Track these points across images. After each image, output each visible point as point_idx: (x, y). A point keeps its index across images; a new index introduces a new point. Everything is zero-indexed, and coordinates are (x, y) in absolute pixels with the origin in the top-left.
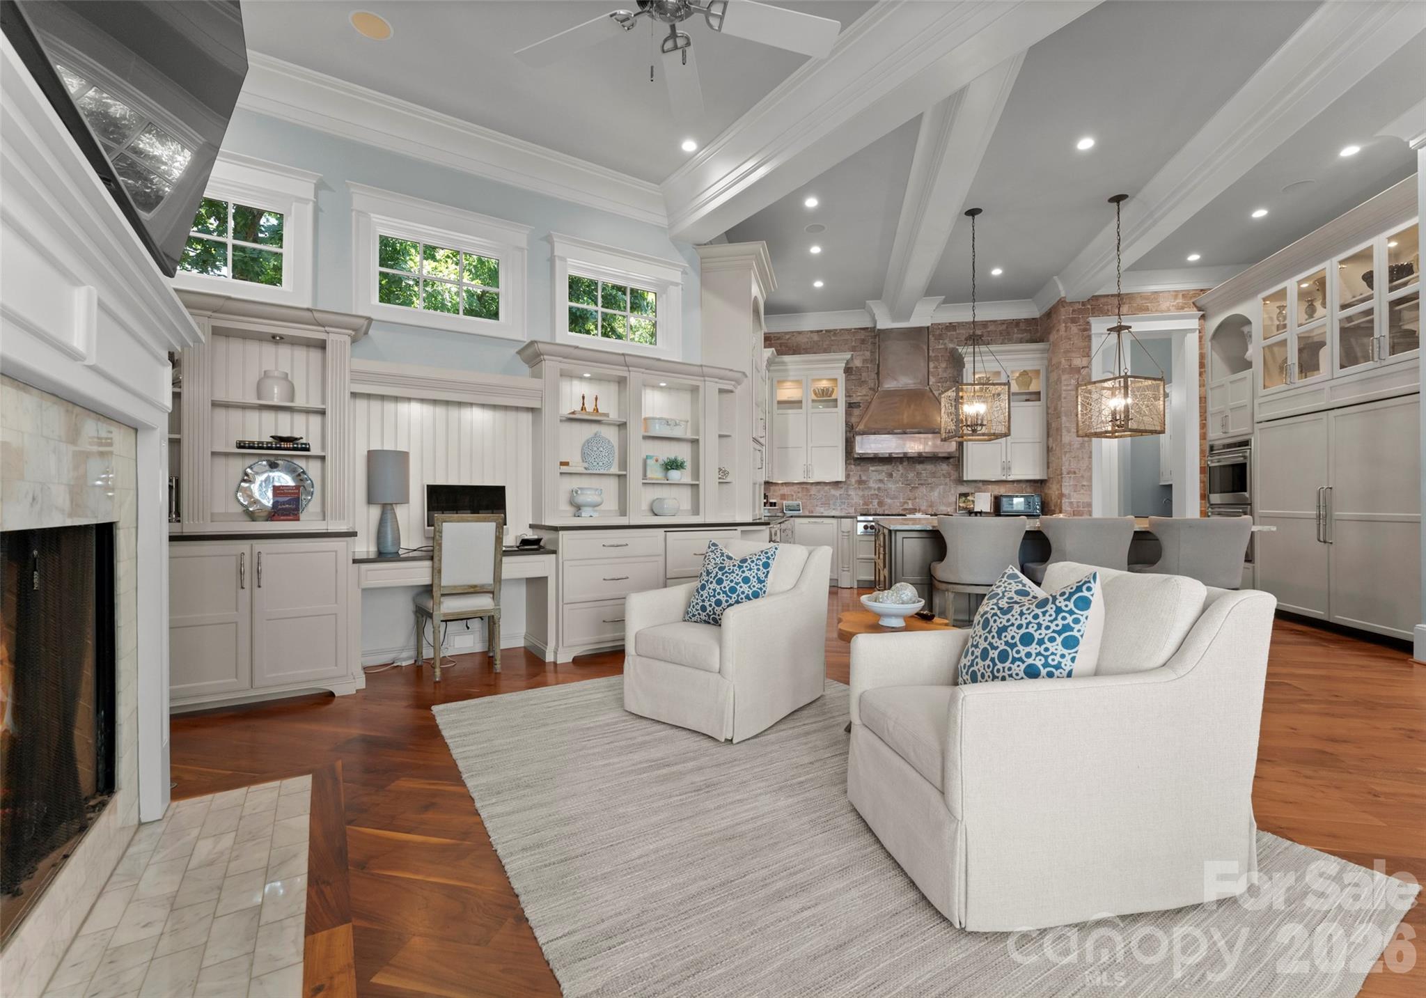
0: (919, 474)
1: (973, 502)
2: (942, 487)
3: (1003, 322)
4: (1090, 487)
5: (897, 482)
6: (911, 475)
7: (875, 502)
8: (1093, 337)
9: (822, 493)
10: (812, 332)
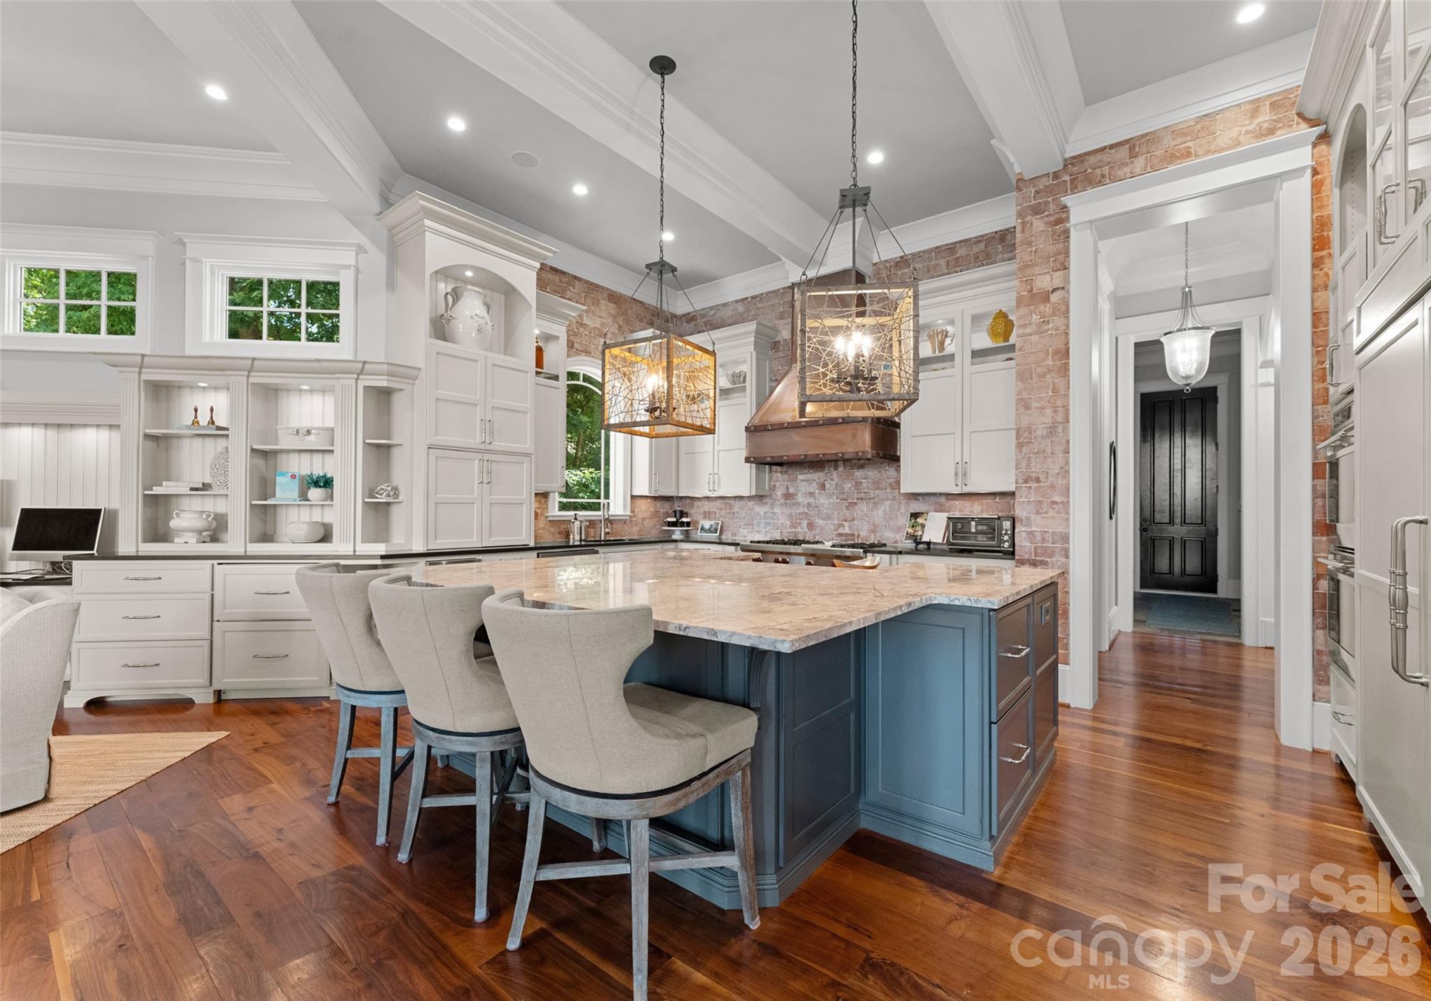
0: (858, 484)
1: (923, 526)
2: (888, 502)
3: (979, 240)
4: (1066, 504)
5: (830, 496)
6: (848, 486)
7: (805, 523)
8: (1072, 231)
9: (745, 510)
10: (737, 301)
